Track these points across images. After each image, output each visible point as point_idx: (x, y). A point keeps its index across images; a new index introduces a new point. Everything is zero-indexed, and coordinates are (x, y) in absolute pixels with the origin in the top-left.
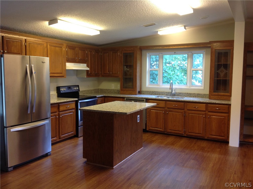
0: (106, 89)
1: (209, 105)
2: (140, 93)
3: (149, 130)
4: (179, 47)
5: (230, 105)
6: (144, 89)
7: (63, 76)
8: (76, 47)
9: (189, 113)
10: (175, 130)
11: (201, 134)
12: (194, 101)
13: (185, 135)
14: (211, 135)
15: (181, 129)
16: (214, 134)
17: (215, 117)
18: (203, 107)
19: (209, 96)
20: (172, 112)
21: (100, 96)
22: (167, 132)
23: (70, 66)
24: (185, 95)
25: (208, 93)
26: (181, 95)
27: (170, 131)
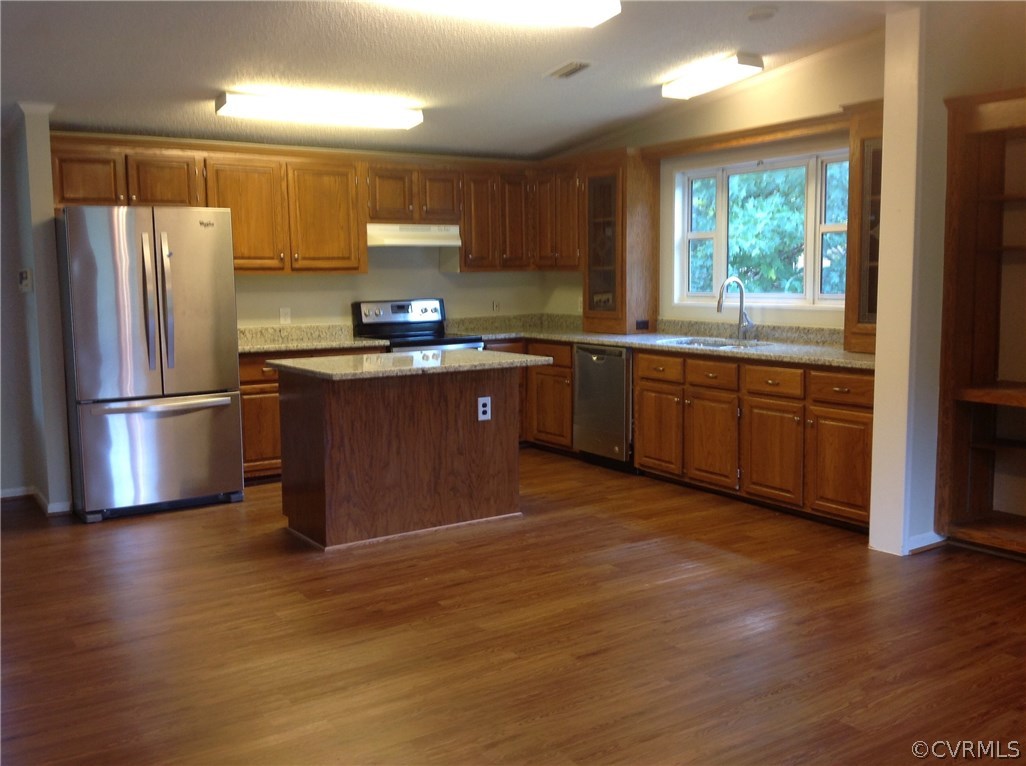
0: (562, 316)
1: (813, 373)
2: (645, 327)
3: (642, 465)
4: (780, 136)
5: (871, 372)
6: (666, 314)
7: (356, 269)
8: (410, 172)
9: (752, 407)
10: (711, 470)
11: (788, 492)
12: (763, 358)
13: (744, 495)
14: (822, 498)
15: (729, 468)
16: (829, 497)
17: (832, 422)
18: (792, 382)
19: (846, 337)
20: (703, 399)
21: (502, 336)
22: (691, 478)
23: (381, 235)
24: (789, 334)
25: (843, 328)
26: (777, 335)
27: (697, 473)
